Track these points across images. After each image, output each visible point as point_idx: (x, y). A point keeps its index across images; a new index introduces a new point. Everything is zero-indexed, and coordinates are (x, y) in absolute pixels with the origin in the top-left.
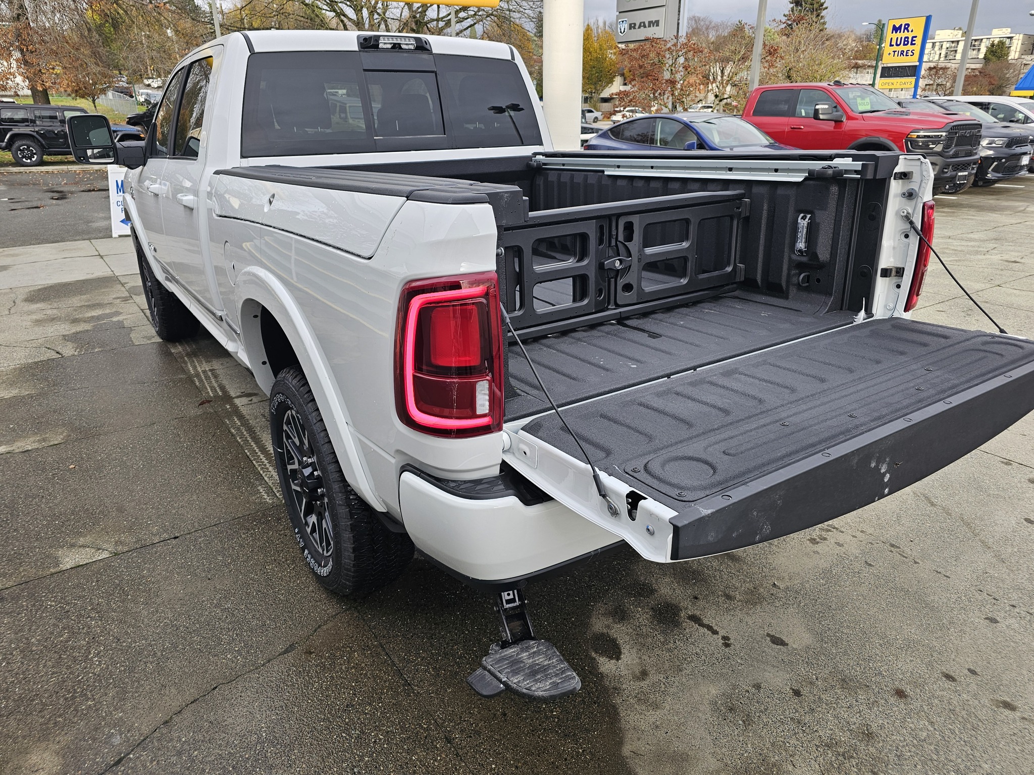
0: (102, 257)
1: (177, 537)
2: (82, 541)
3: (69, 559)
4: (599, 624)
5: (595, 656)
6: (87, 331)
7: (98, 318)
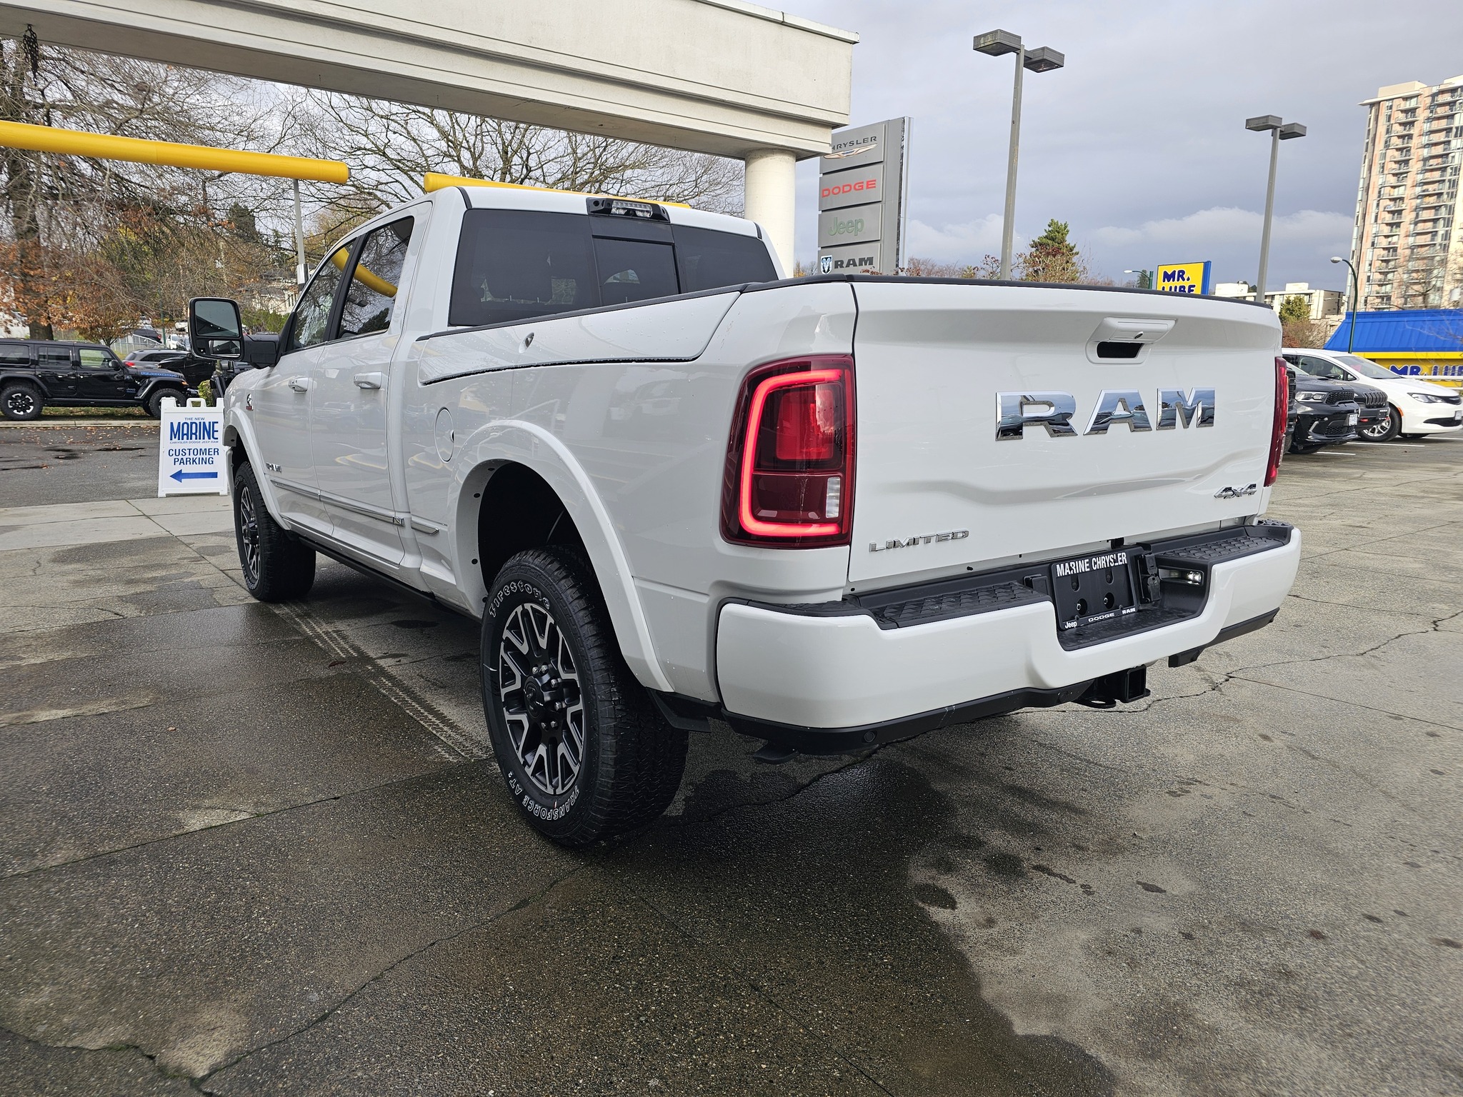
0: (148, 517)
1: (339, 798)
2: (207, 802)
3: (196, 822)
4: (920, 875)
5: (923, 906)
6: (151, 592)
7: (163, 579)
